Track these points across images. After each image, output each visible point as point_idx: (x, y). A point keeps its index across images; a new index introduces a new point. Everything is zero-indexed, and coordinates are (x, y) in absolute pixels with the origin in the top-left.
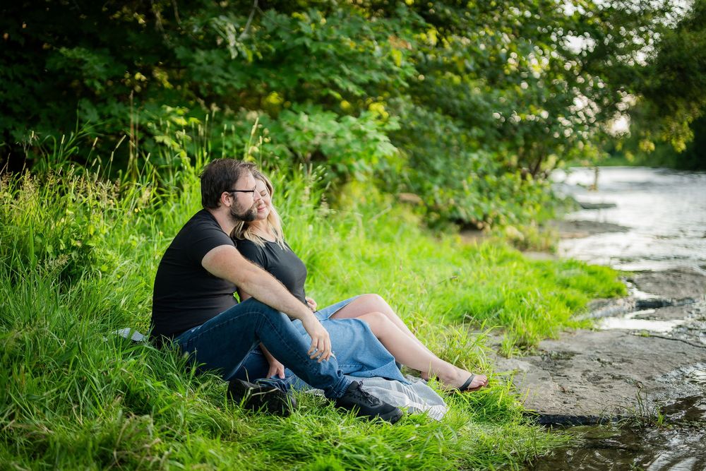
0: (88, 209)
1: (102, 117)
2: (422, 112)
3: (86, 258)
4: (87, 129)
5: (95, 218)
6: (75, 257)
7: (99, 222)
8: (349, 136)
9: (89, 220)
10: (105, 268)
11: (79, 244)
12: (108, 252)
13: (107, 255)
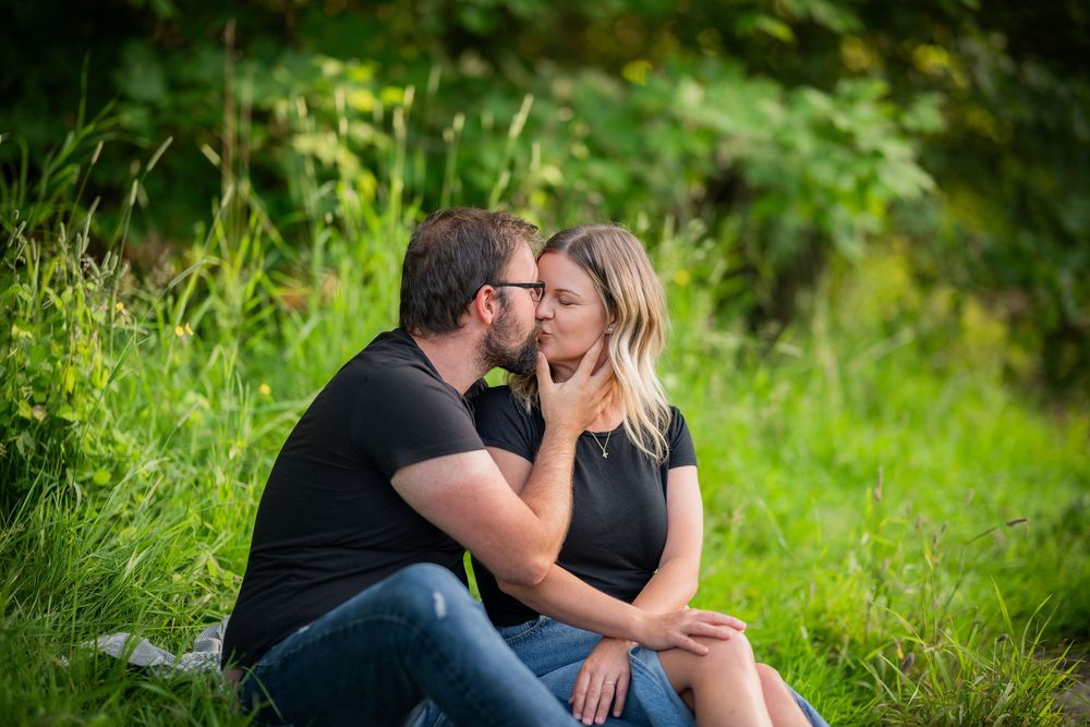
0: (64, 327)
1: (175, 86)
2: (1035, 75)
3: (55, 451)
4: (131, 117)
5: (81, 349)
6: (26, 448)
7: (91, 358)
8: (805, 143)
9: (66, 351)
10: (103, 477)
11: (40, 415)
12: (117, 435)
13: (114, 443)
